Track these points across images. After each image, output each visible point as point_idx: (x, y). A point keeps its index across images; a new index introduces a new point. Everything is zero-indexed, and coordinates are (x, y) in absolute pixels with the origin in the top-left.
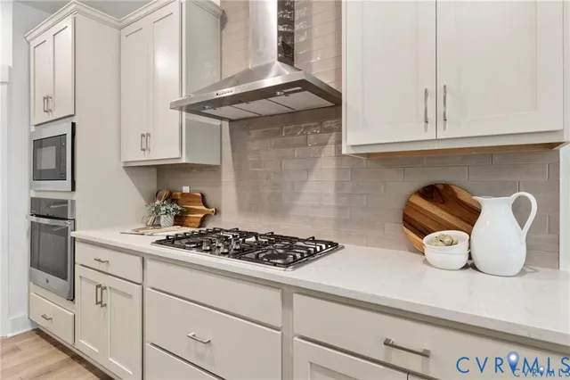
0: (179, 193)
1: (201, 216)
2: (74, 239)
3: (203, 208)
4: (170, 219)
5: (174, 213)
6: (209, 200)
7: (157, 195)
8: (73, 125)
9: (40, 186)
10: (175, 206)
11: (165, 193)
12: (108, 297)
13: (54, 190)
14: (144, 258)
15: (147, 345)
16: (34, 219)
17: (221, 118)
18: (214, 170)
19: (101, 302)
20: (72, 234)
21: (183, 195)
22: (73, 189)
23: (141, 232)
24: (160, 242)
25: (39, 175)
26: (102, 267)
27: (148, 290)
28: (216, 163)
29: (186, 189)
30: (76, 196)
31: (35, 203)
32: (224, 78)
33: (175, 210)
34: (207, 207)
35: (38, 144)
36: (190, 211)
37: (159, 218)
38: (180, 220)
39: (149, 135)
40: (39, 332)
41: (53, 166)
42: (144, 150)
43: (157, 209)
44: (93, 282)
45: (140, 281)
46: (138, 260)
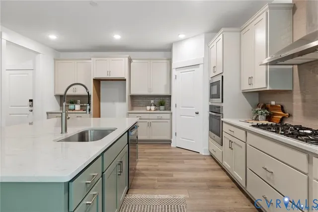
0: (269, 105)
1: (281, 117)
2: (222, 121)
3: (282, 113)
4: (264, 117)
5: (266, 115)
6: (286, 109)
7: (258, 106)
8: (222, 76)
9: (212, 100)
10: (266, 111)
11: (262, 104)
12: (233, 146)
13: (217, 102)
14: (246, 131)
15: (247, 169)
16: (211, 113)
17: (293, 65)
18: (289, 92)
19: (231, 148)
20: (222, 119)
21: (272, 106)
22: (222, 102)
23: (247, 121)
24: (253, 126)
25: (212, 96)
26: (232, 134)
27: (247, 145)
28: (290, 88)
29: (273, 103)
30: (223, 105)
31: (211, 107)
32: (294, 41)
33: (266, 113)
34: (284, 113)
35: (212, 84)
36: (275, 114)
37: (258, 116)
38: (269, 118)
39: (252, 77)
40: (212, 156)
41: (216, 93)
42: (250, 84)
43: (257, 112)
44: (228, 139)
45: (245, 141)
46: (244, 132)
